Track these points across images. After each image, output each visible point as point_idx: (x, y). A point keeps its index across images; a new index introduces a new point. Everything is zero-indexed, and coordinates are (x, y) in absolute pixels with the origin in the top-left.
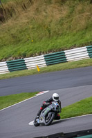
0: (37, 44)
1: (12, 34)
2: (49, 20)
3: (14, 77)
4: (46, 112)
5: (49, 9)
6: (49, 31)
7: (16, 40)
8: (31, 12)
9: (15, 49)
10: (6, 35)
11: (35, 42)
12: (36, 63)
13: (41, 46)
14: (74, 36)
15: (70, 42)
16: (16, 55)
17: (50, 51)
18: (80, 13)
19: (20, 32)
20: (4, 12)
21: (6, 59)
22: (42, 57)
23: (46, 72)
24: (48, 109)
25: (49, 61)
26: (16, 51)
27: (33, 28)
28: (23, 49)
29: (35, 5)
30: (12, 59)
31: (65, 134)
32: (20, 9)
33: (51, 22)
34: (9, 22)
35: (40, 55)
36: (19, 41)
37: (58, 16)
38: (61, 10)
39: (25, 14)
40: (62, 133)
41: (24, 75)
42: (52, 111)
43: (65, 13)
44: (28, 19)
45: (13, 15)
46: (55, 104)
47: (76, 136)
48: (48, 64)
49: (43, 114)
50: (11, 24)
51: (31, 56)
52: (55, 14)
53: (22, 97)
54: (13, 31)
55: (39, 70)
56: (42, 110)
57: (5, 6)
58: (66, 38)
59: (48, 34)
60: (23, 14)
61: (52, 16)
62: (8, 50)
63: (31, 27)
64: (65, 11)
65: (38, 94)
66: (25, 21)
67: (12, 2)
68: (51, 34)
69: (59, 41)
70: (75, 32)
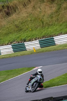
0: (34, 32)
1: (16, 25)
2: (42, 14)
3: (17, 56)
4: (32, 82)
5: (43, 6)
6: (43, 23)
7: (19, 29)
8: (29, 8)
9: (18, 35)
10: (11, 25)
11: (32, 30)
12: (33, 46)
13: (37, 33)
14: (61, 26)
15: (58, 30)
16: (19, 40)
17: (43, 37)
18: (65, 9)
19: (22, 24)
20: (10, 8)
21: (11, 43)
22: (37, 42)
23: (40, 52)
24: (34, 80)
25: (43, 44)
26: (18, 37)
27: (31, 20)
28: (24, 35)
29: (32, 3)
30: (15, 43)
31: (54, 98)
32: (22, 6)
33: (44, 16)
34: (14, 16)
35: (36, 40)
36: (21, 30)
37: (49, 12)
38: (51, 7)
39: (25, 10)
40: (52, 97)
41: (24, 55)
42: (36, 82)
43: (54, 9)
44: (28, 13)
45: (17, 11)
46: (39, 77)
47: (62, 100)
48: (42, 47)
49: (30, 84)
50: (15, 18)
51: (30, 41)
52: (47, 10)
54: (16, 23)
55: (35, 51)
56: (30, 81)
57: (11, 4)
58: (55, 28)
59: (42, 25)
60: (24, 10)
61: (45, 12)
62: (13, 36)
63: (29, 19)
64: (54, 8)
65: (34, 69)
66: (25, 15)
67: (15, 2)
68: (44, 25)
69: (50, 29)
70: (61, 23)
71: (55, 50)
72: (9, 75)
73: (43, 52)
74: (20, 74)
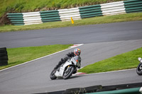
3: (47, 28)
12: (70, 15)
16: (51, 6)
17: (86, 3)
21: (39, 9)
22: (77, 9)
23: (80, 24)
25: (85, 14)
26: (50, 2)
30: (45, 10)
31: (103, 87)
35: (75, 7)
48: (83, 17)
51: (66, 7)
53: (56, 49)
55: (73, 23)
65: (72, 47)
72: (35, 53)
73: (84, 24)
74: (51, 52)
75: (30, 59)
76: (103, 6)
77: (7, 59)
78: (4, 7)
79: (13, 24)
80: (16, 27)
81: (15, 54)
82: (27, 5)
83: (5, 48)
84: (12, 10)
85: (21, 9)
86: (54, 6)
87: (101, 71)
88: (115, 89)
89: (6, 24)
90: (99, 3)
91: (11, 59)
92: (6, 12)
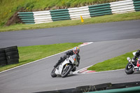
3: (57, 26)
12: (80, 13)
16: (61, 5)
17: (95, 2)
21: (50, 8)
22: (86, 8)
30: (55, 8)
35: (85, 5)
41: (67, 25)
48: (92, 16)
51: (76, 6)
55: (82, 21)
71: (111, 21)
72: (46, 51)
75: (40, 57)
76: (112, 5)
77: (18, 58)
78: (15, 6)
79: (24, 23)
80: (27, 26)
81: (26, 53)
82: (37, 4)
83: (16, 47)
84: (22, 9)
85: (32, 8)
86: (64, 4)
87: (111, 69)
88: (125, 87)
89: (17, 23)
90: (109, 2)
91: (22, 57)
92: (17, 11)
